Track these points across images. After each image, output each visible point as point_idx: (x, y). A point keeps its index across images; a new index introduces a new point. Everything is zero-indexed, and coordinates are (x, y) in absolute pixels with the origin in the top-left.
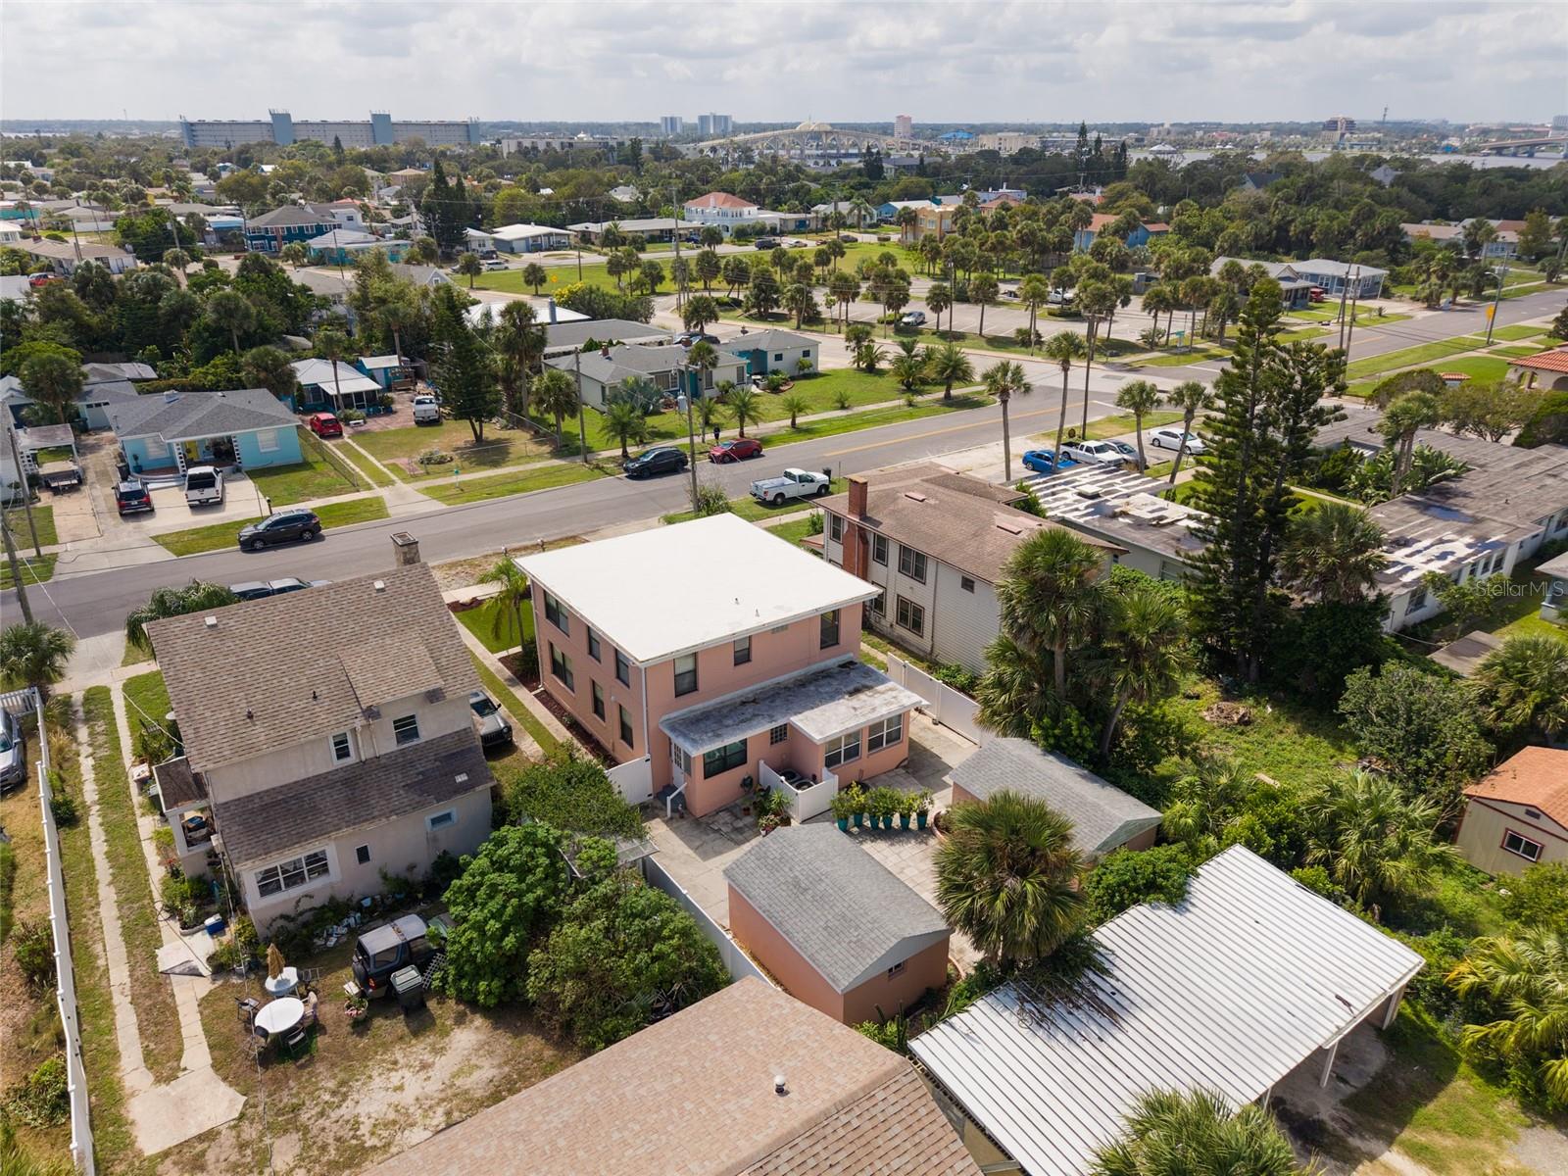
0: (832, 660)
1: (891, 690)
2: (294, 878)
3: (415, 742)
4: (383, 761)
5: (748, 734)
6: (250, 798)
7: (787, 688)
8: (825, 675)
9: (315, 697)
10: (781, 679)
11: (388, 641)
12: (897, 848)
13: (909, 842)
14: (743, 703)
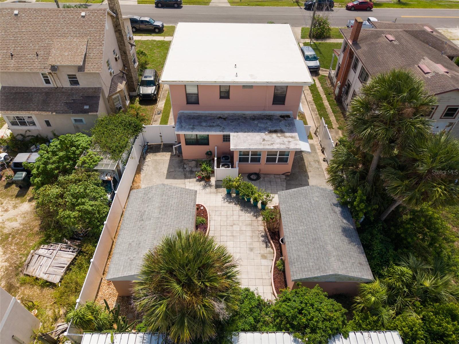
0: (278, 111)
1: (292, 137)
2: (23, 123)
3: (78, 86)
4: (63, 90)
5: (211, 133)
6: (13, 88)
7: (245, 118)
8: (270, 118)
9: (37, 55)
10: (247, 112)
11: (75, 40)
12: (243, 213)
13: (250, 213)
14: (220, 118)
